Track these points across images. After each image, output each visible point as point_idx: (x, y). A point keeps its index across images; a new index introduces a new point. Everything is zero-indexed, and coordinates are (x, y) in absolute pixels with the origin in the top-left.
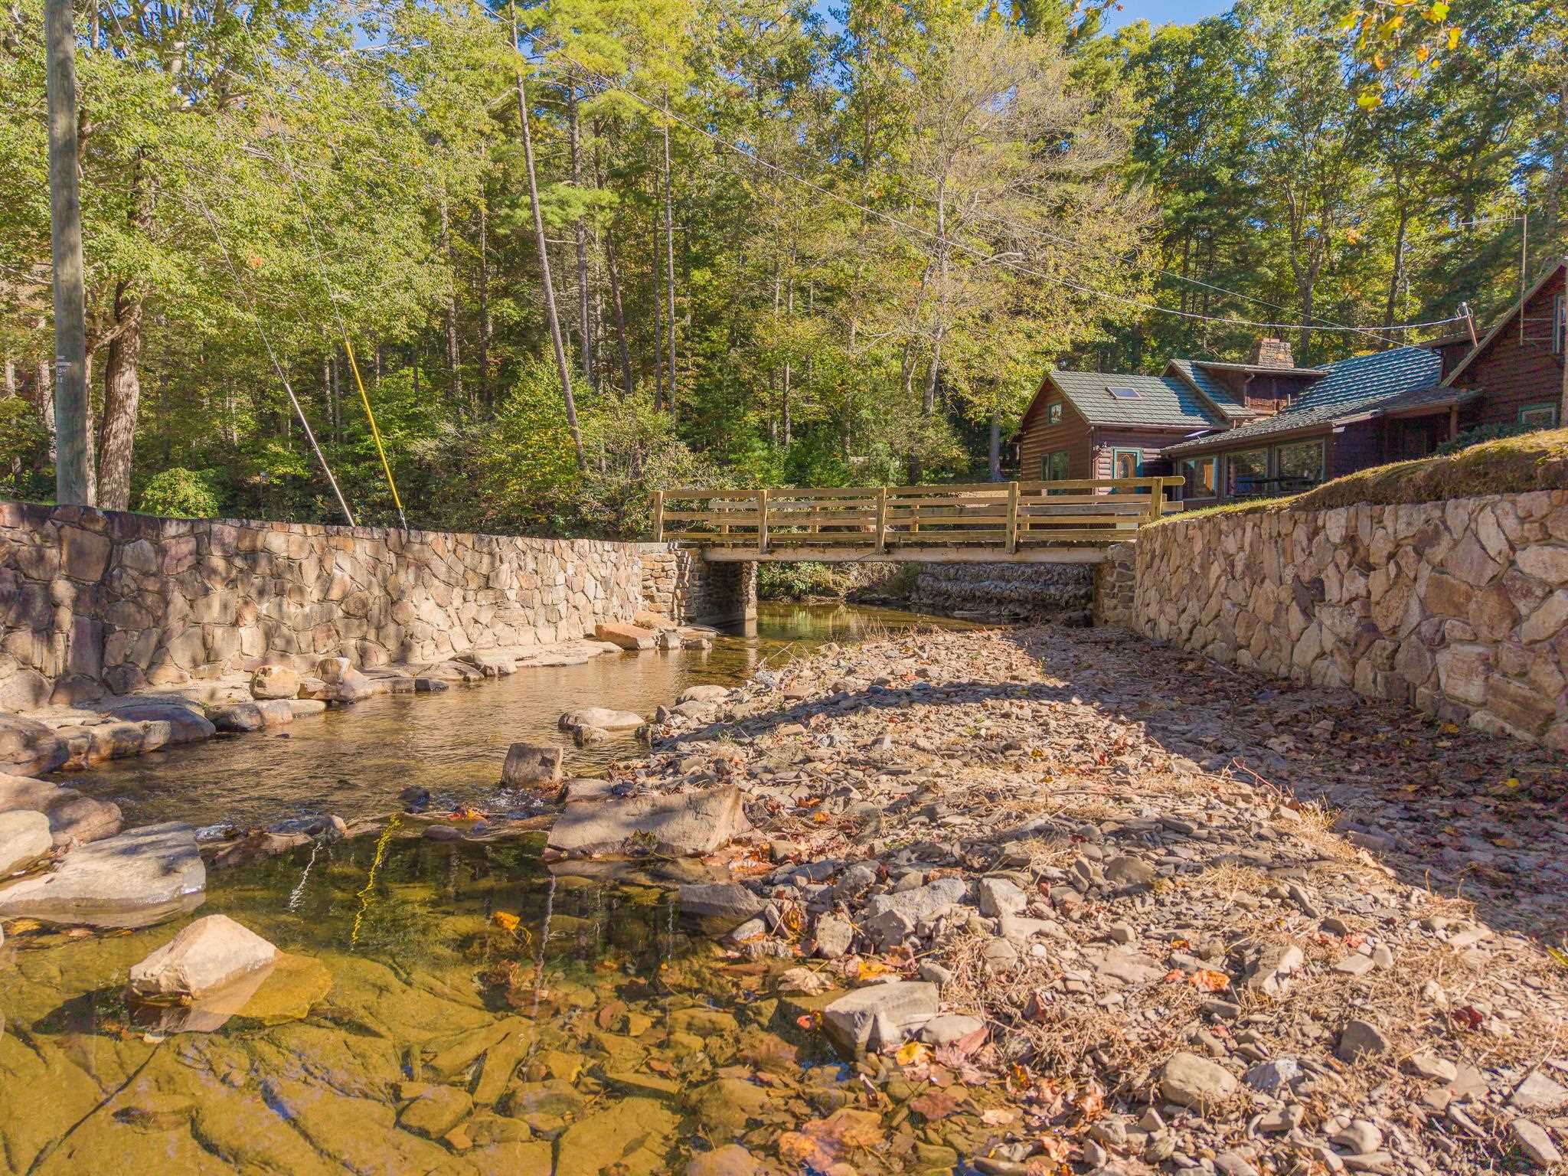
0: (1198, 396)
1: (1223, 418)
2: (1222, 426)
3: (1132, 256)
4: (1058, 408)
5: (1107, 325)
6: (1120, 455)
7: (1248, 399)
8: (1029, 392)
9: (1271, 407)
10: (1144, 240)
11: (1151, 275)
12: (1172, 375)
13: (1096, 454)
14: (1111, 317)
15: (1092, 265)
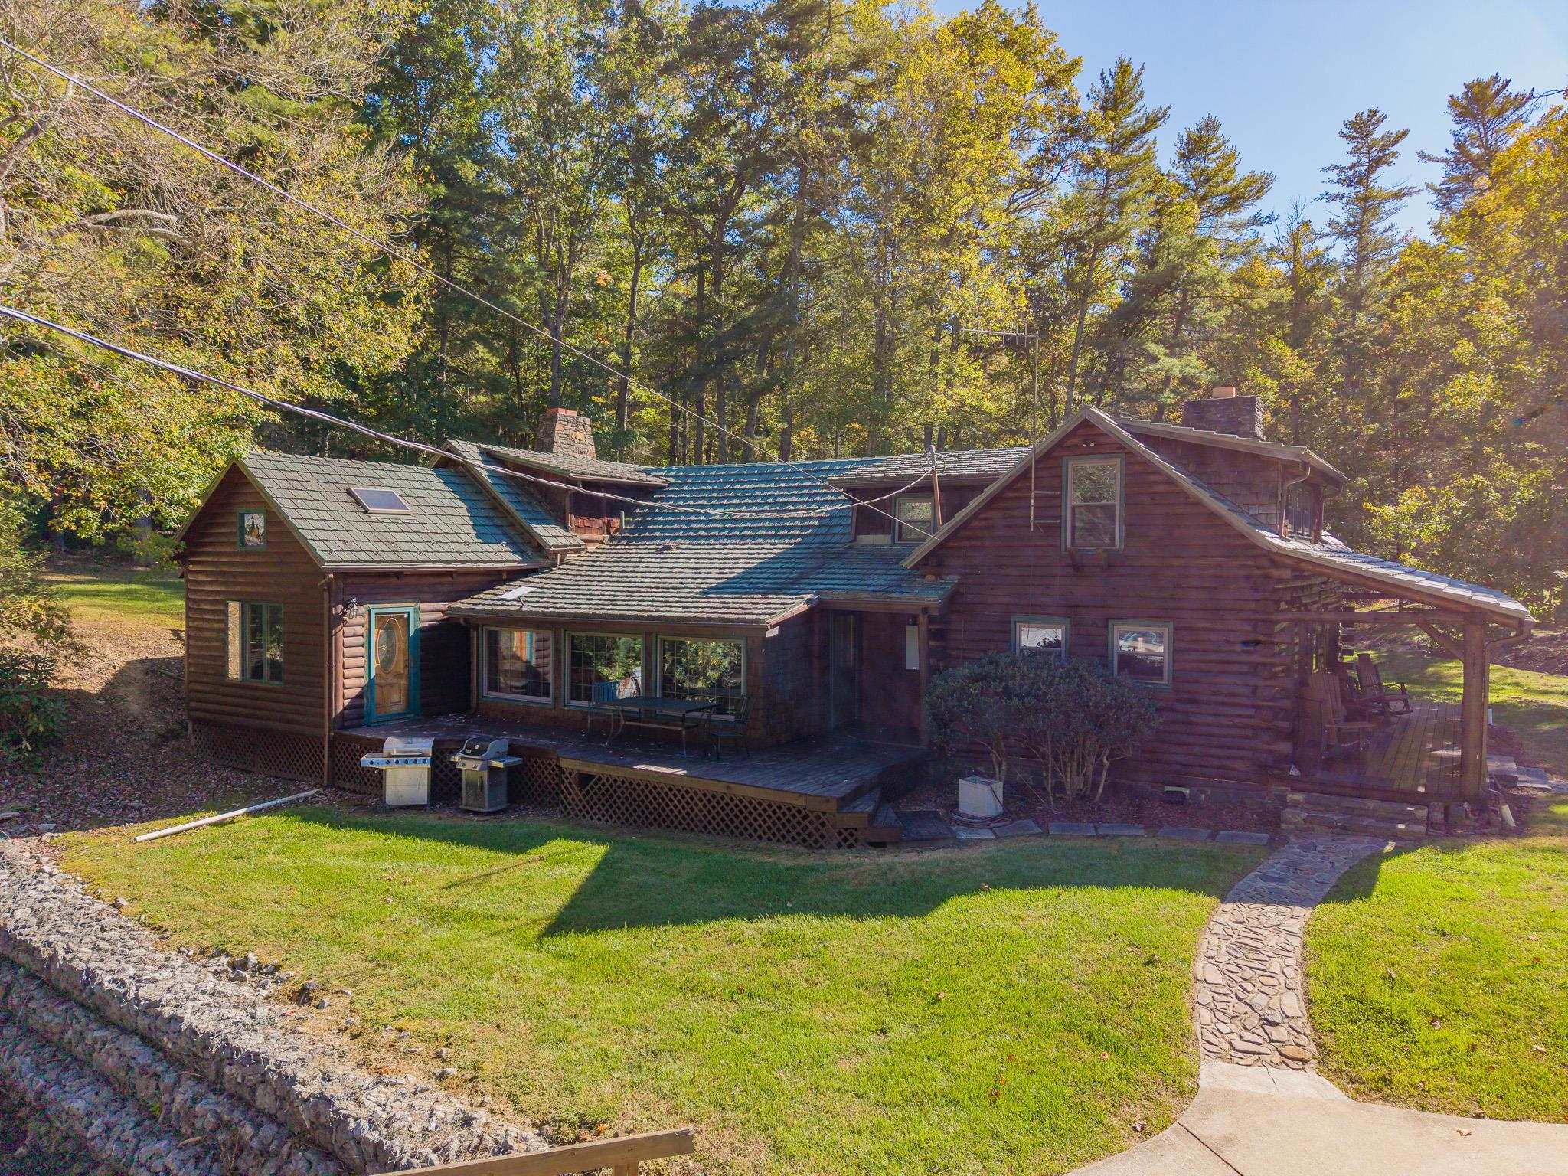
0: (497, 507)
1: (539, 548)
2: (541, 562)
3: (383, 262)
4: (259, 520)
5: (344, 373)
6: (382, 618)
7: (572, 519)
8: (193, 493)
9: (601, 531)
10: (398, 239)
11: (417, 300)
12: (451, 469)
13: (339, 620)
14: (352, 361)
15: (316, 266)
